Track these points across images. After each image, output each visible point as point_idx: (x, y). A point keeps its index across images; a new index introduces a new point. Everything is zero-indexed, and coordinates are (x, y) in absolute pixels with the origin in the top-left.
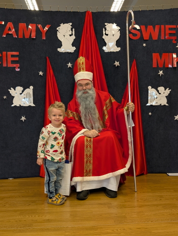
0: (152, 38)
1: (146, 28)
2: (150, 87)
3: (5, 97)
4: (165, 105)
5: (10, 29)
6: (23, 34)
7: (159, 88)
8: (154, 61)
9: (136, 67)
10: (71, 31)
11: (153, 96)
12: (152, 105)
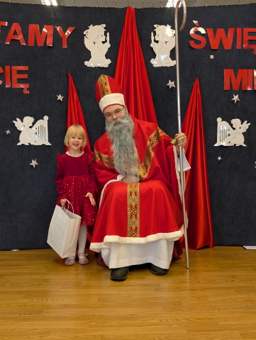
0: (223, 47)
1: (215, 32)
2: (219, 120)
3: (8, 132)
4: (241, 146)
5: (15, 33)
6: (35, 40)
7: (233, 121)
8: (227, 81)
9: (198, 90)
10: (104, 37)
11: (223, 131)
12: (222, 146)
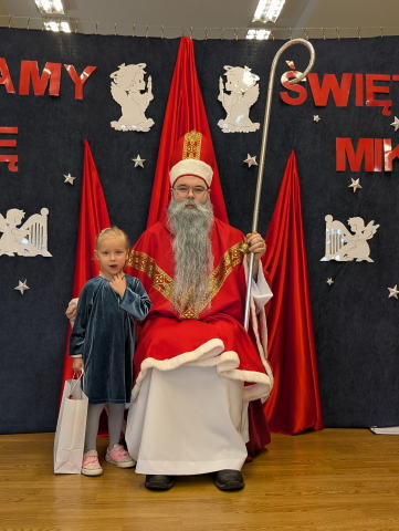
0: (334, 102)
1: (321, 79)
2: (329, 218)
4: (365, 261)
6: (31, 86)
7: (351, 221)
8: (340, 156)
9: (295, 171)
10: (144, 83)
11: (336, 237)
12: (333, 261)
